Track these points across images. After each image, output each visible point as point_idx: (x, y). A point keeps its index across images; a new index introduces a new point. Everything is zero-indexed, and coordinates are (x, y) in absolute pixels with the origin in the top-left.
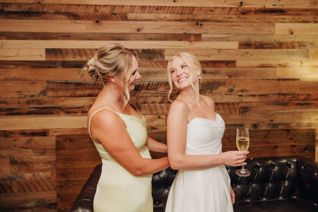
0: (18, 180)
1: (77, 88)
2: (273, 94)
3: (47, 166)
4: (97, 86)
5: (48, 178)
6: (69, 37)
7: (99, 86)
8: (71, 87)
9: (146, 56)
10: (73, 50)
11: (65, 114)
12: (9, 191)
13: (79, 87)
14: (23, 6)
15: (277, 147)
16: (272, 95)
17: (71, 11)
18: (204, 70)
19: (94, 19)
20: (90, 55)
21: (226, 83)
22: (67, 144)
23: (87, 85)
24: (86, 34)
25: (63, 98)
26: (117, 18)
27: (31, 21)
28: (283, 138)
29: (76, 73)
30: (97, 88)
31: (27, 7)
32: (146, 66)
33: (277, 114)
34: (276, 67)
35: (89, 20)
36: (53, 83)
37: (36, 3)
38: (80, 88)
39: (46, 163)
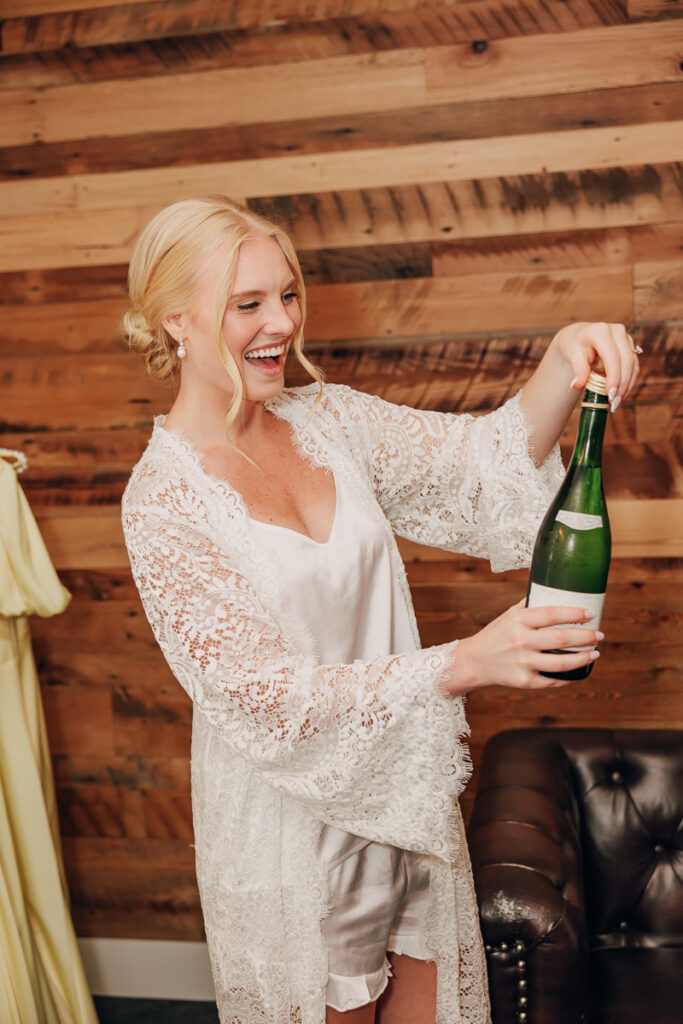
0: (146, 784)
1: (385, 377)
4: (481, 361)
6: (350, 135)
7: (489, 359)
10: (365, 195)
12: (112, 830)
13: (397, 366)
17: (356, 11)
19: (461, 34)
20: (442, 214)
23: (434, 355)
24: (426, 112)
26: (576, 16)
27: (183, 78)
29: (382, 303)
30: (478, 371)
31: (169, 18)
35: (439, 42)
38: (399, 372)
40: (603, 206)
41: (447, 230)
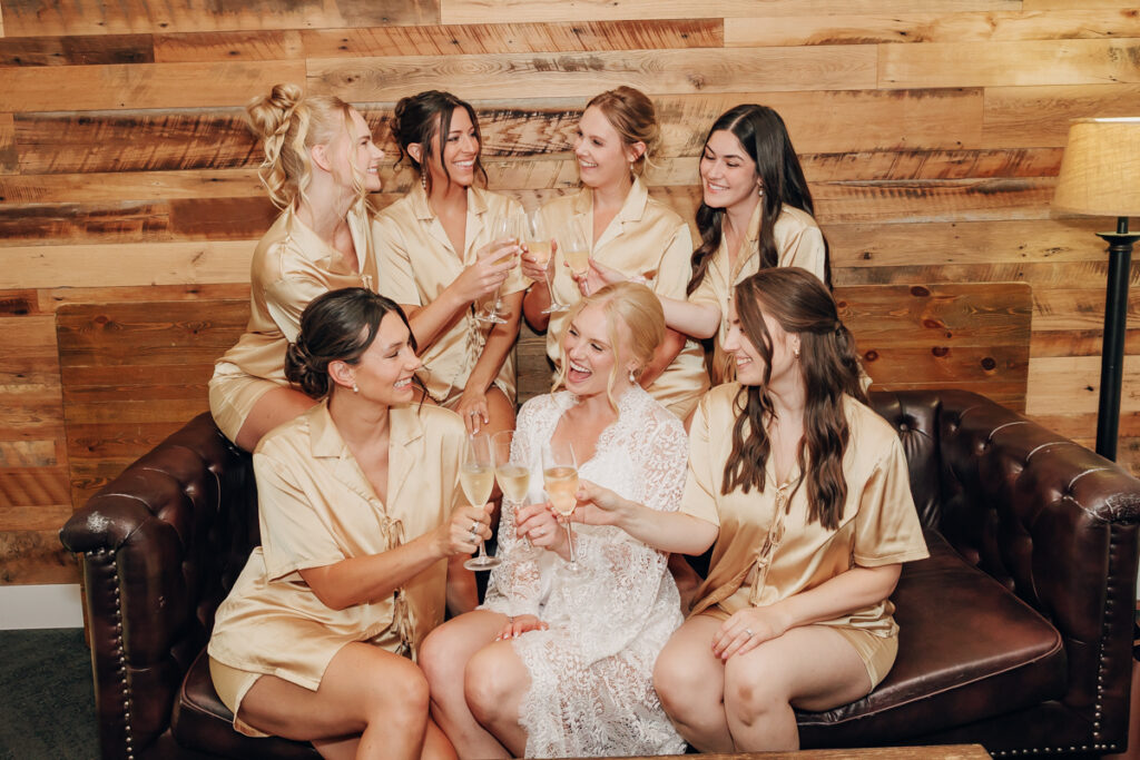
1: (122, 139)
2: (874, 152)
3: (37, 420)
4: (195, 130)
5: (48, 461)
7: (201, 127)
8: (100, 137)
9: (370, 9)
11: (85, 233)
13: (130, 133)
15: (876, 356)
16: (868, 155)
18: (597, 59)
20: (160, 13)
21: (685, 111)
22: (96, 339)
23: (158, 124)
25: (76, 178)
28: (899, 320)
29: (116, 82)
30: (193, 137)
32: (370, 51)
33: (885, 228)
34: (886, 42)
36: (39, 120)
38: (132, 137)
39: (34, 409)
40: (281, 13)
41: (164, 25)
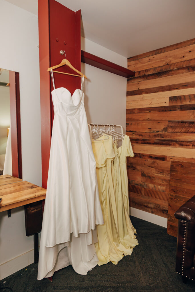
0: (145, 187)
1: (190, 126)
3: (163, 182)
5: (164, 191)
6: (189, 86)
8: (186, 125)
10: (189, 96)
11: (179, 146)
12: (140, 193)
13: (192, 125)
14: (157, 69)
17: (190, 65)
22: (179, 169)
25: (179, 134)
27: (161, 78)
29: (191, 114)
31: (159, 69)
36: (173, 122)
37: (166, 65)
39: (163, 180)
